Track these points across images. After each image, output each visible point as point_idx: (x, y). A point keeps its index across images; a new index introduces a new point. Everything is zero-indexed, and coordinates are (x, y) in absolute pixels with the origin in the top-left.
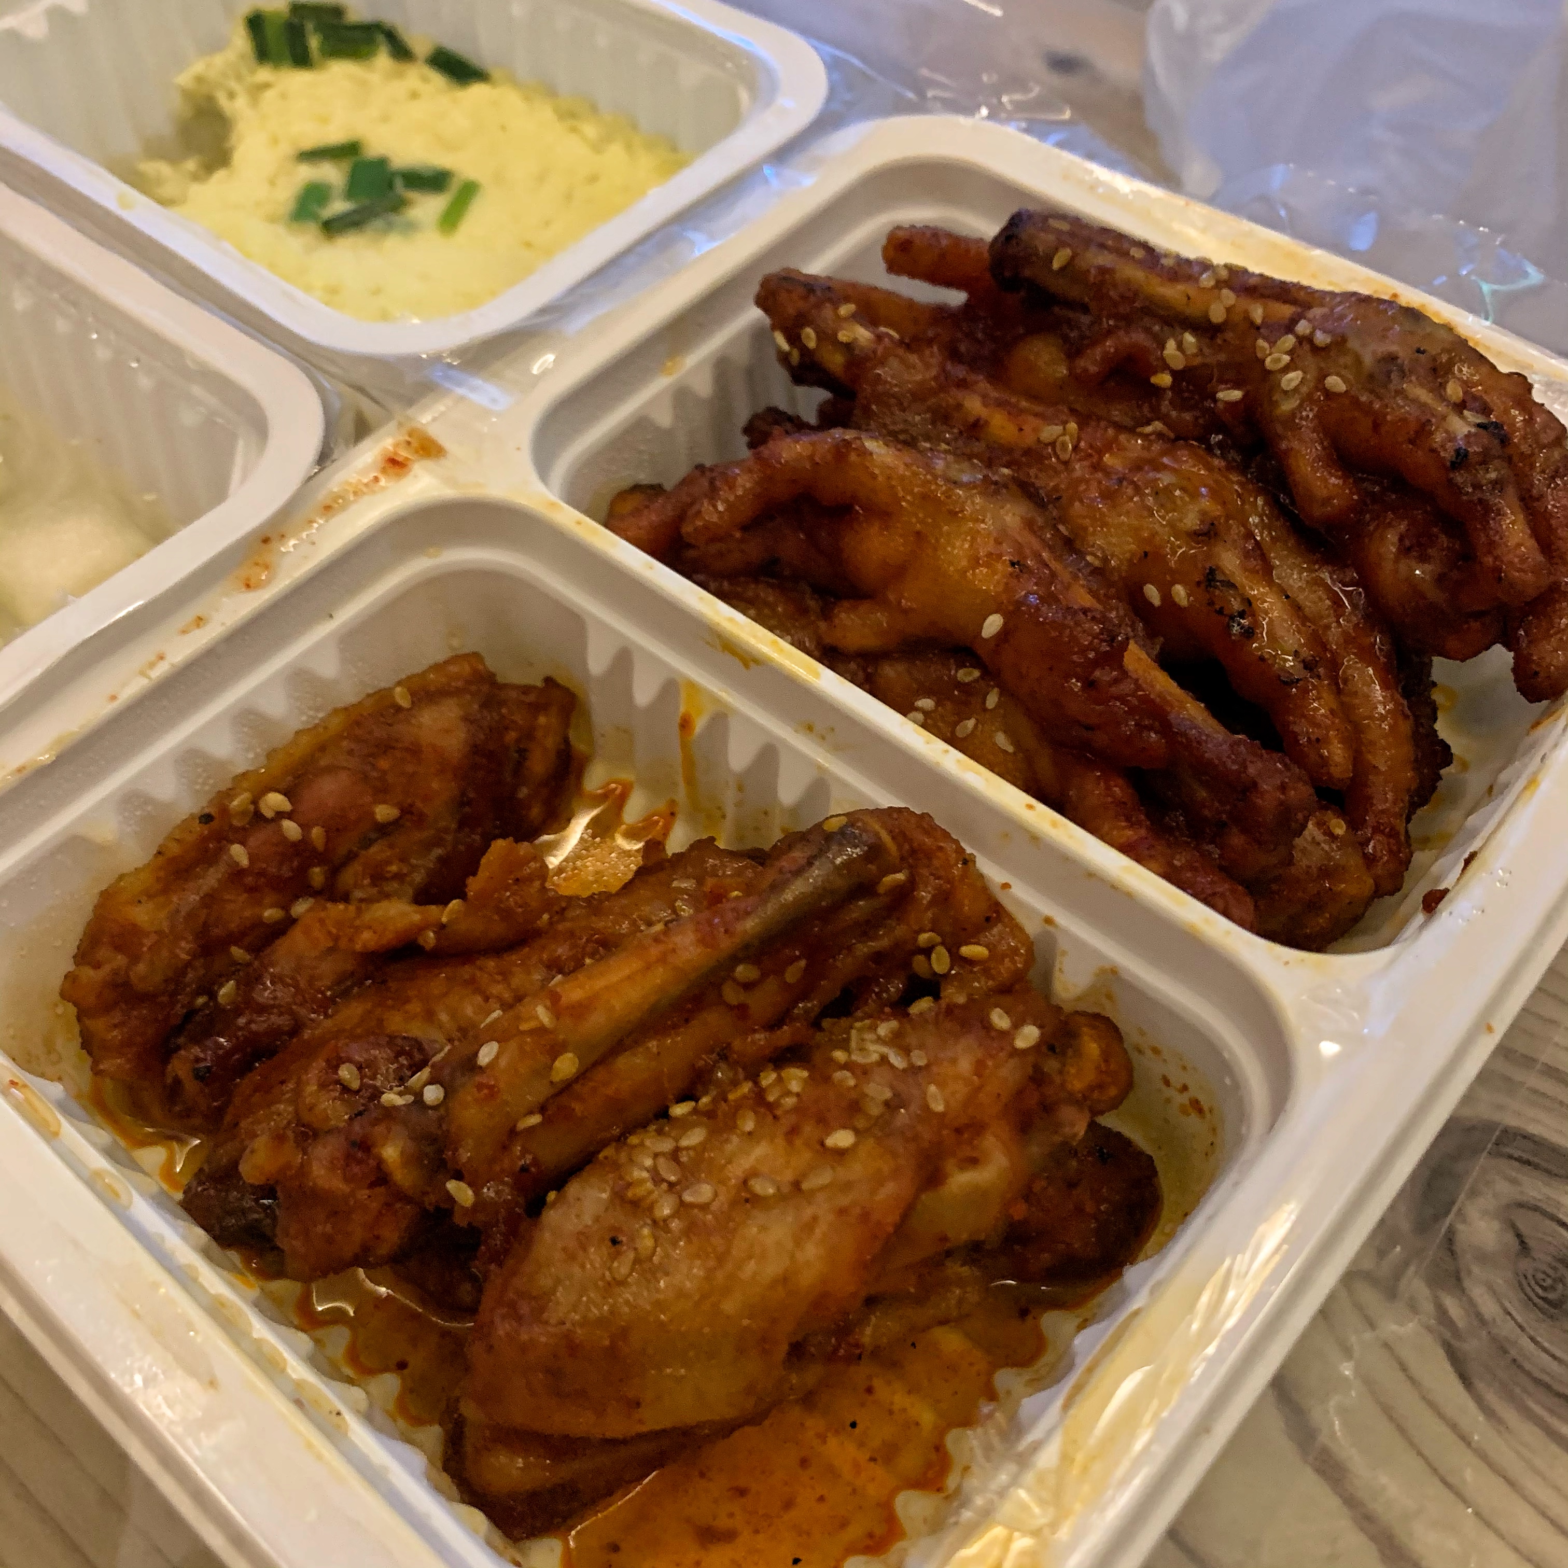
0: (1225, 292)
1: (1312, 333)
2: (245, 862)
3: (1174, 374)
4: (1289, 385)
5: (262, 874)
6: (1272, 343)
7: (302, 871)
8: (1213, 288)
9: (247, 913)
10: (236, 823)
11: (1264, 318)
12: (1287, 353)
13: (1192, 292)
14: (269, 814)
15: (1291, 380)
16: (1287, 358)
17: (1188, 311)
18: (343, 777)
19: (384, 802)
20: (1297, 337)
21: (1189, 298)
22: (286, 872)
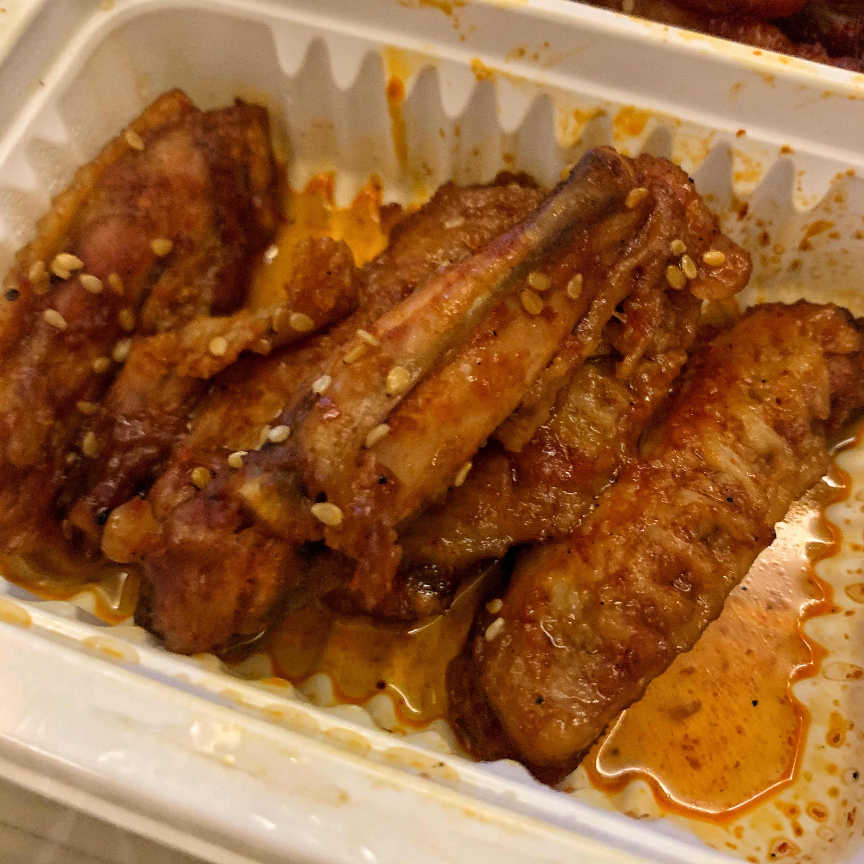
2: (61, 323)
5: (80, 330)
7: (113, 318)
9: (80, 370)
10: (40, 292)
14: (64, 274)
18: (113, 223)
19: (156, 237)
22: (99, 321)
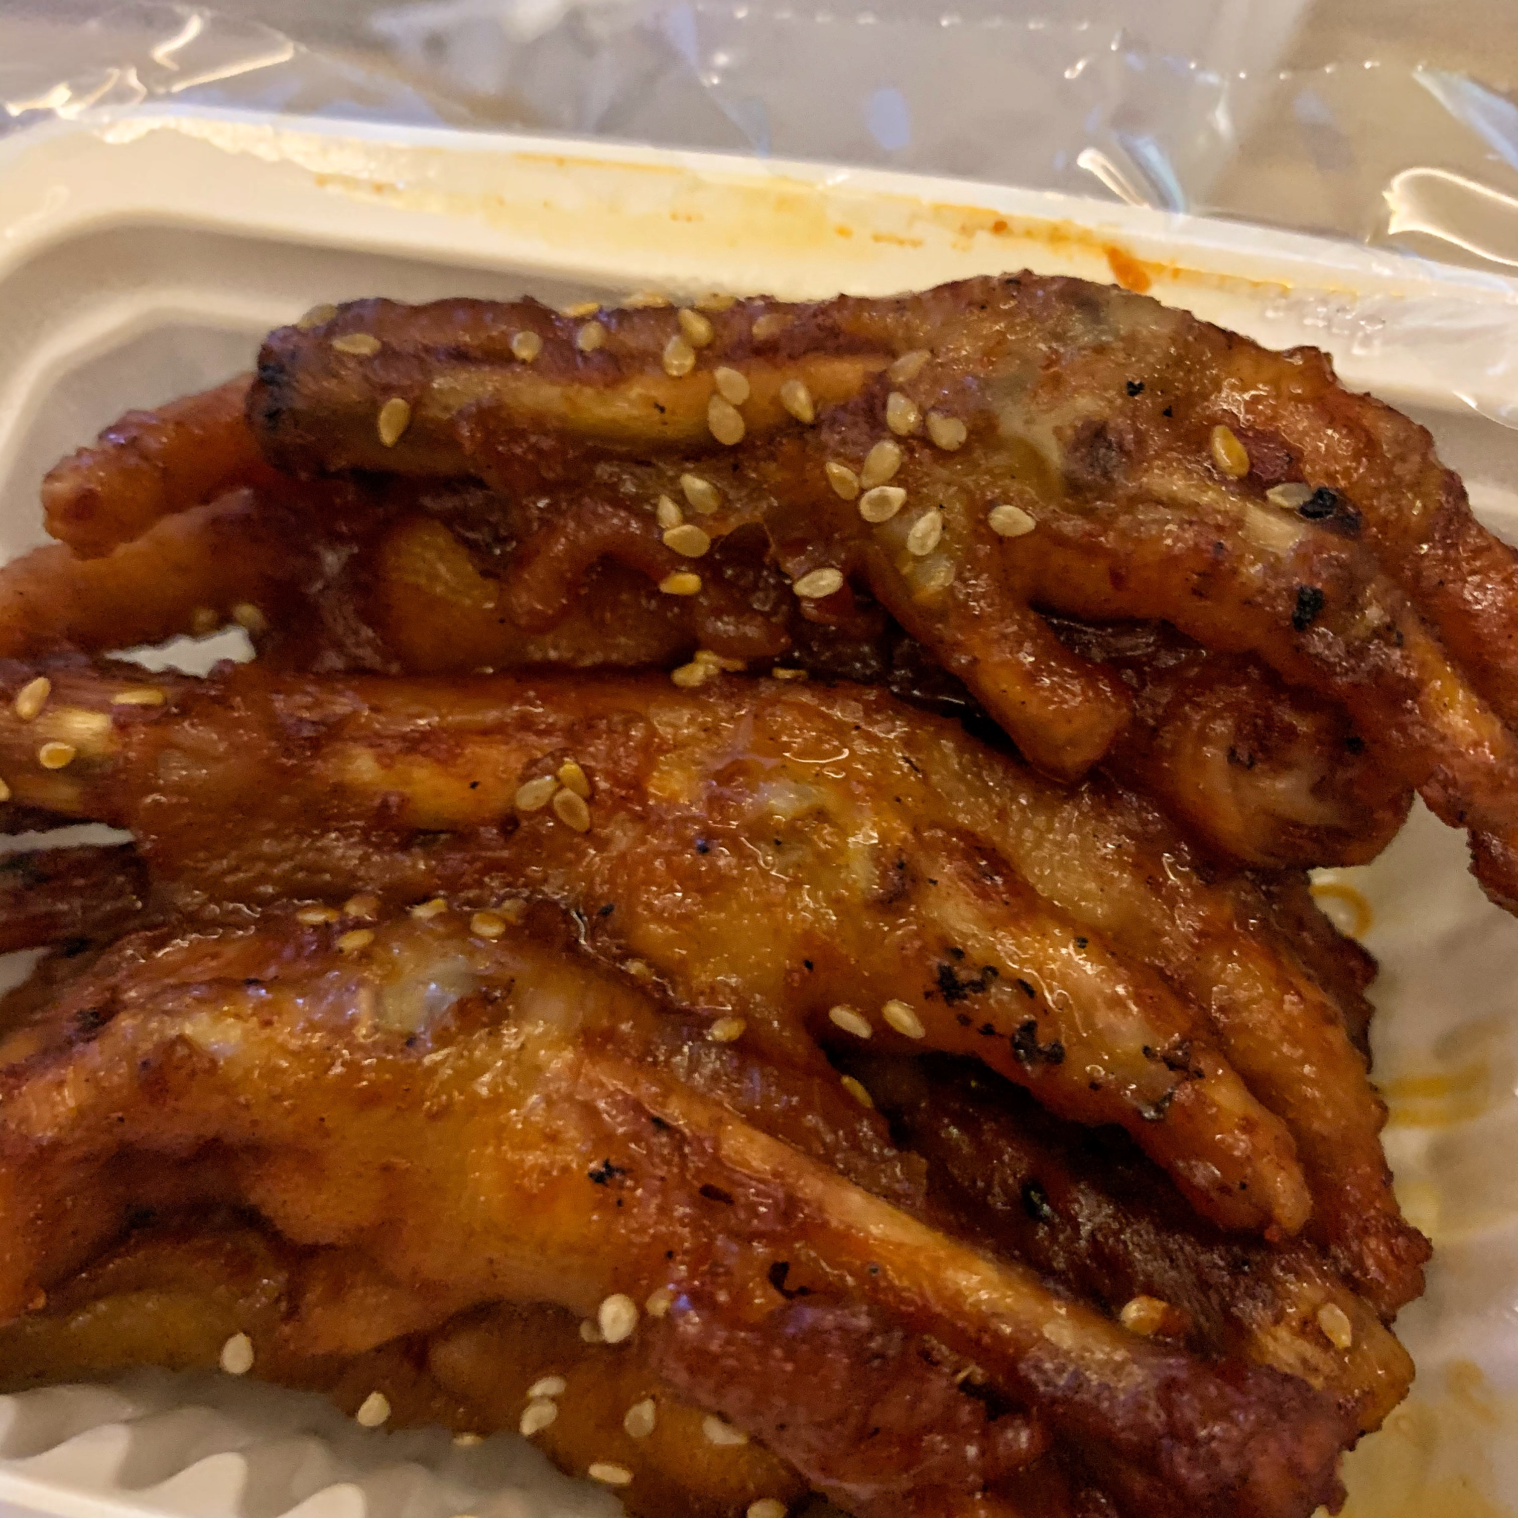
0: (723, 373)
1: (924, 423)
3: (698, 565)
4: (923, 546)
6: (857, 463)
8: (696, 368)
11: (815, 405)
12: (891, 482)
13: (660, 394)
15: (926, 535)
16: (897, 494)
17: (670, 432)
20: (899, 439)
21: (662, 410)
